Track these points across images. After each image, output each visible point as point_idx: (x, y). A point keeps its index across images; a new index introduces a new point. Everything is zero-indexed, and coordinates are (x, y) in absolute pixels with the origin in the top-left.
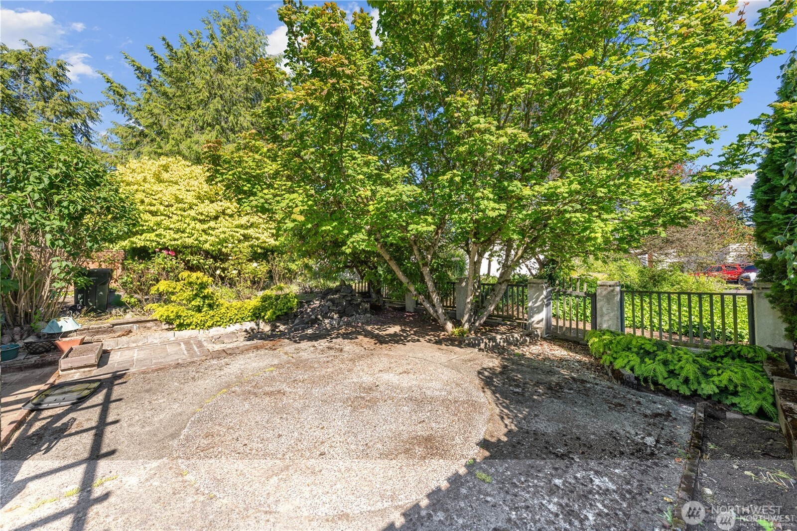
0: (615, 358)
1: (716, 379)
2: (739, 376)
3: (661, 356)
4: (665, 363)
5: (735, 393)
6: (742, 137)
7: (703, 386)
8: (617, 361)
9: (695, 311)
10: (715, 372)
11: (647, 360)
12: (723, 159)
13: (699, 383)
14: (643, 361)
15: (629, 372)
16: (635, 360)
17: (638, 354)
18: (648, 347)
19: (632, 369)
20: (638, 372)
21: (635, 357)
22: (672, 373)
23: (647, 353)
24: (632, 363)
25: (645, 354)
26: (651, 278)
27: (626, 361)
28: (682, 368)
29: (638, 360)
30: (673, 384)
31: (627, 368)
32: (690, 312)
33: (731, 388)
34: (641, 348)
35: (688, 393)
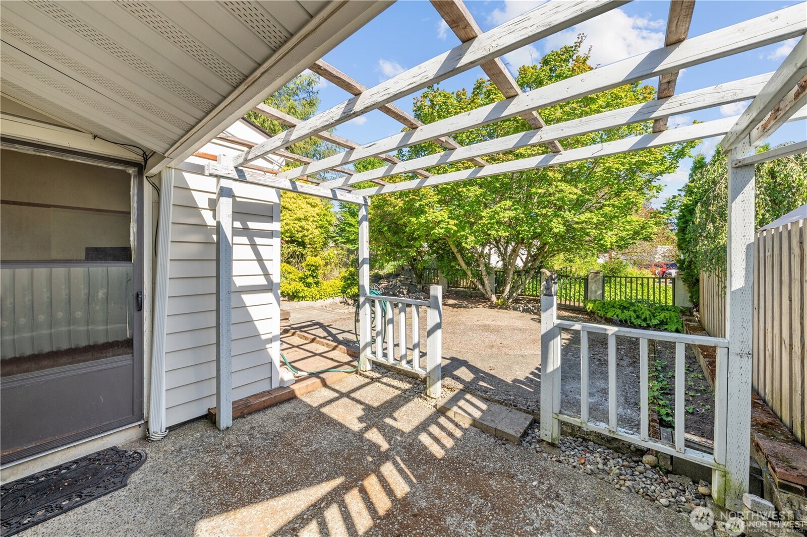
0: (606, 313)
1: (658, 317)
2: (668, 315)
3: (632, 308)
4: (635, 311)
5: (667, 324)
6: (674, 197)
7: (652, 321)
8: (608, 314)
9: (640, 293)
10: (658, 314)
11: (625, 311)
12: (665, 206)
13: (651, 320)
14: (623, 312)
15: (616, 318)
16: (619, 312)
17: (619, 309)
18: (625, 305)
19: (617, 316)
20: (620, 317)
21: (618, 310)
22: (638, 317)
23: (625, 308)
24: (617, 313)
25: (623, 308)
26: (610, 271)
27: (614, 312)
28: (643, 313)
29: (620, 311)
30: (639, 322)
31: (615, 316)
32: (637, 293)
33: (665, 320)
34: (621, 306)
35: (646, 325)
